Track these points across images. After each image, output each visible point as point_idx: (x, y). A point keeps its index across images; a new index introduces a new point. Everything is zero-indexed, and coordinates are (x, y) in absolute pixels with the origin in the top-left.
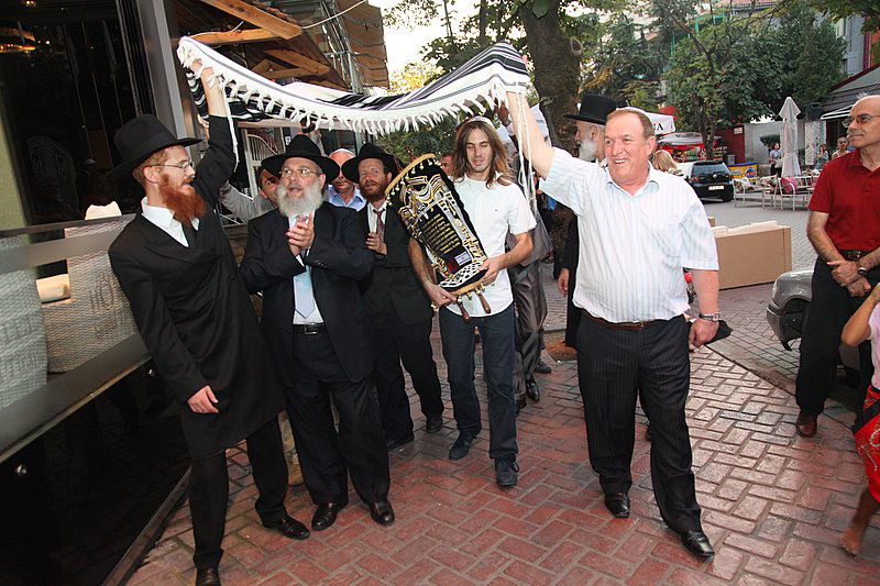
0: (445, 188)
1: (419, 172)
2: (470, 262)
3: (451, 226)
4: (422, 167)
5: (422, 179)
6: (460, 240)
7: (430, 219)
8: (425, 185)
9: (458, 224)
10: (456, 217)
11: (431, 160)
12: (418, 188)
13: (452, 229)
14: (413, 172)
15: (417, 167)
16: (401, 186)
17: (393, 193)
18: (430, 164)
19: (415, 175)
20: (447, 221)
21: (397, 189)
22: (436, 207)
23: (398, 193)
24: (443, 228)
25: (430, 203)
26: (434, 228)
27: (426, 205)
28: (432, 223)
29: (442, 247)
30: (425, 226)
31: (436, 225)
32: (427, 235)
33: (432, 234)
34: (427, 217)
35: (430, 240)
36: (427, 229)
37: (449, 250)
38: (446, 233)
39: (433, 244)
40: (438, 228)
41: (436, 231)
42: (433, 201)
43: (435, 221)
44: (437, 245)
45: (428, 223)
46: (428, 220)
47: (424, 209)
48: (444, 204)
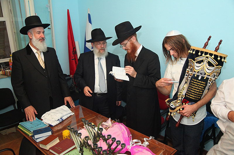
3: (203, 91)
5: (215, 63)
24: (200, 89)
25: (207, 75)
26: (198, 85)
27: (205, 74)
28: (199, 83)
29: (191, 94)
30: (195, 80)
31: (199, 85)
32: (191, 84)
33: (194, 86)
34: (200, 78)
35: (190, 87)
36: (194, 82)
37: (193, 98)
38: (199, 92)
39: (190, 89)
40: (199, 87)
41: (196, 87)
42: (209, 75)
43: (201, 83)
44: (191, 92)
45: (197, 81)
46: (198, 80)
47: (202, 74)
48: (211, 81)
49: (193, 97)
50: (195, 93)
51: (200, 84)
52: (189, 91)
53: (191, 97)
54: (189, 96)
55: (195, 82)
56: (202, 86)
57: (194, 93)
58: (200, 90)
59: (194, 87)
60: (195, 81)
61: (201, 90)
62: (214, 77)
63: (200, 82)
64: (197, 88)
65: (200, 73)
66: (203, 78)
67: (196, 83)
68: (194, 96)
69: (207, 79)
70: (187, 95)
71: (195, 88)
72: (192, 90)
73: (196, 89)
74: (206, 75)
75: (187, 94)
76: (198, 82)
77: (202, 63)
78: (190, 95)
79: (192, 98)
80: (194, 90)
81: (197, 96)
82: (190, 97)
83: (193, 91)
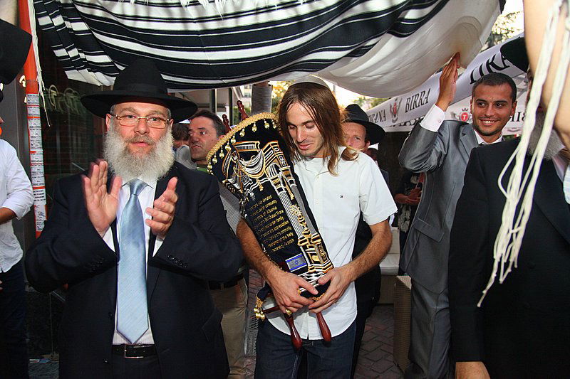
0: (283, 161)
1: (249, 135)
2: (305, 270)
3: (285, 215)
4: (254, 129)
5: (253, 145)
6: (295, 237)
7: (257, 201)
8: (256, 153)
9: (294, 212)
10: (294, 202)
11: (269, 121)
12: (247, 156)
13: (287, 218)
14: (242, 134)
15: (249, 128)
16: (225, 153)
17: (215, 160)
18: (267, 126)
19: (243, 139)
20: (280, 206)
21: (222, 155)
22: (267, 185)
23: (221, 160)
24: (273, 216)
25: (260, 179)
26: (261, 213)
27: (254, 181)
28: (260, 207)
31: (265, 210)
34: (253, 198)
37: (280, 247)
40: (267, 215)
41: (263, 218)
42: (265, 176)
43: (264, 204)
46: (254, 203)
47: (250, 186)
48: (279, 183)
49: (277, 245)
50: (273, 233)
51: (264, 208)
56: (270, 207)
57: (271, 235)
58: (274, 219)
61: (278, 217)
62: (278, 172)
63: (261, 202)
64: (267, 220)
65: (246, 188)
66: (256, 191)
68: (277, 242)
71: (264, 225)
72: (264, 232)
73: (266, 224)
74: (258, 181)
77: (235, 168)
80: (267, 230)
81: (281, 236)
83: (268, 233)
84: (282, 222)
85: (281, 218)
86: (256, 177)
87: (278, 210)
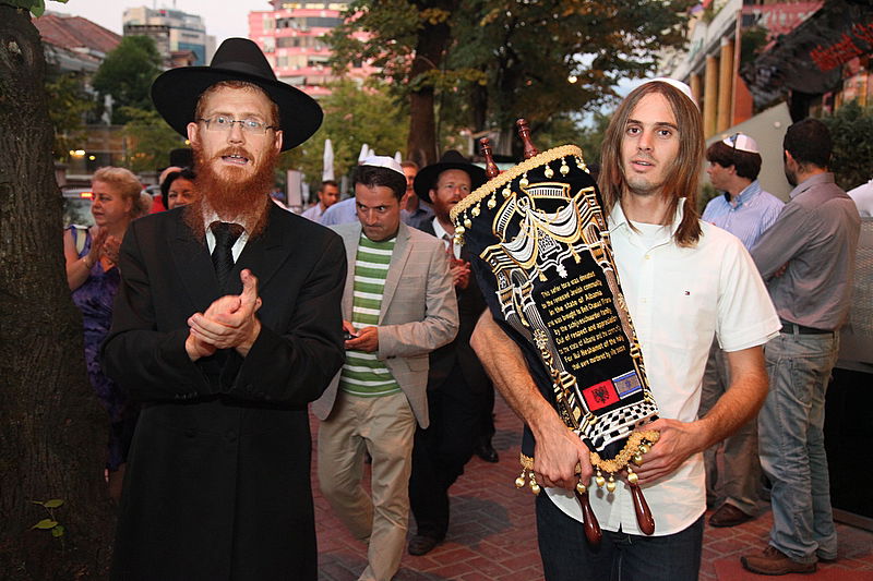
0: (601, 222)
1: (557, 175)
3: (611, 305)
4: (564, 167)
5: (559, 192)
6: (626, 343)
7: (568, 279)
8: (566, 204)
12: (549, 206)
13: (615, 313)
15: (555, 165)
16: (501, 200)
20: (606, 290)
21: (492, 203)
23: (490, 212)
24: (595, 306)
25: (574, 245)
26: (576, 298)
27: (565, 247)
28: (574, 287)
29: (585, 347)
30: (553, 291)
31: (583, 294)
32: (552, 313)
33: (566, 312)
34: (563, 274)
35: (557, 326)
36: (557, 300)
37: (603, 356)
38: (603, 318)
39: (563, 334)
40: (586, 303)
41: (578, 307)
42: (580, 241)
43: (582, 284)
44: (576, 340)
45: (564, 286)
46: (564, 280)
47: (556, 254)
48: (602, 256)
49: (599, 353)
50: (594, 333)
51: (580, 290)
52: (567, 344)
53: (593, 355)
54: (583, 359)
55: (561, 299)
56: (592, 290)
57: (588, 335)
58: (597, 310)
59: (572, 315)
60: (558, 294)
61: (603, 308)
62: (599, 237)
63: (576, 281)
64: (584, 309)
65: (550, 257)
66: (569, 263)
67: (567, 295)
68: (599, 347)
69: (585, 255)
70: (575, 362)
71: (578, 317)
72: (575, 330)
73: (582, 316)
74: (571, 247)
75: (570, 359)
76: (568, 289)
77: (524, 225)
78: (584, 353)
79: (599, 358)
80: (581, 327)
81: (608, 338)
82: (593, 360)
83: (583, 331)
84: (608, 316)
85: (607, 311)
86: (569, 241)
87: (604, 296)
